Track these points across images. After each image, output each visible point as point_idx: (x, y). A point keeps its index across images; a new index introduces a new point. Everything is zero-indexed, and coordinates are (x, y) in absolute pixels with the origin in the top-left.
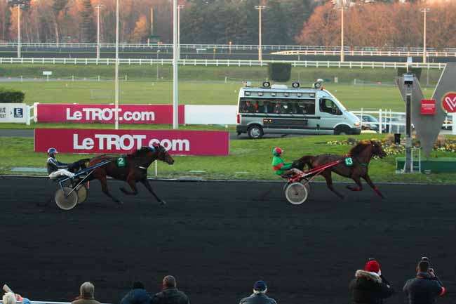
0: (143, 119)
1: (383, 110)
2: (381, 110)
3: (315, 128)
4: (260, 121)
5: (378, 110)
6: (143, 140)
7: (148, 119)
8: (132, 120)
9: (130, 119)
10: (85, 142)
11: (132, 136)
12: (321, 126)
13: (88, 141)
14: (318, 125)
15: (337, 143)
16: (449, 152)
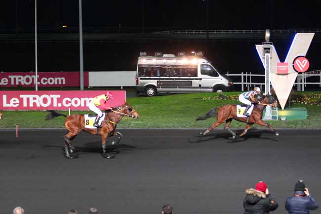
0: (56, 83)
1: (245, 73)
2: (242, 73)
3: (198, 88)
4: (154, 83)
5: (241, 73)
6: (58, 98)
7: (60, 83)
8: (48, 84)
9: (46, 83)
10: (12, 101)
11: (49, 95)
12: (202, 86)
13: (15, 101)
14: (200, 85)
15: (210, 98)
16: (299, 104)
